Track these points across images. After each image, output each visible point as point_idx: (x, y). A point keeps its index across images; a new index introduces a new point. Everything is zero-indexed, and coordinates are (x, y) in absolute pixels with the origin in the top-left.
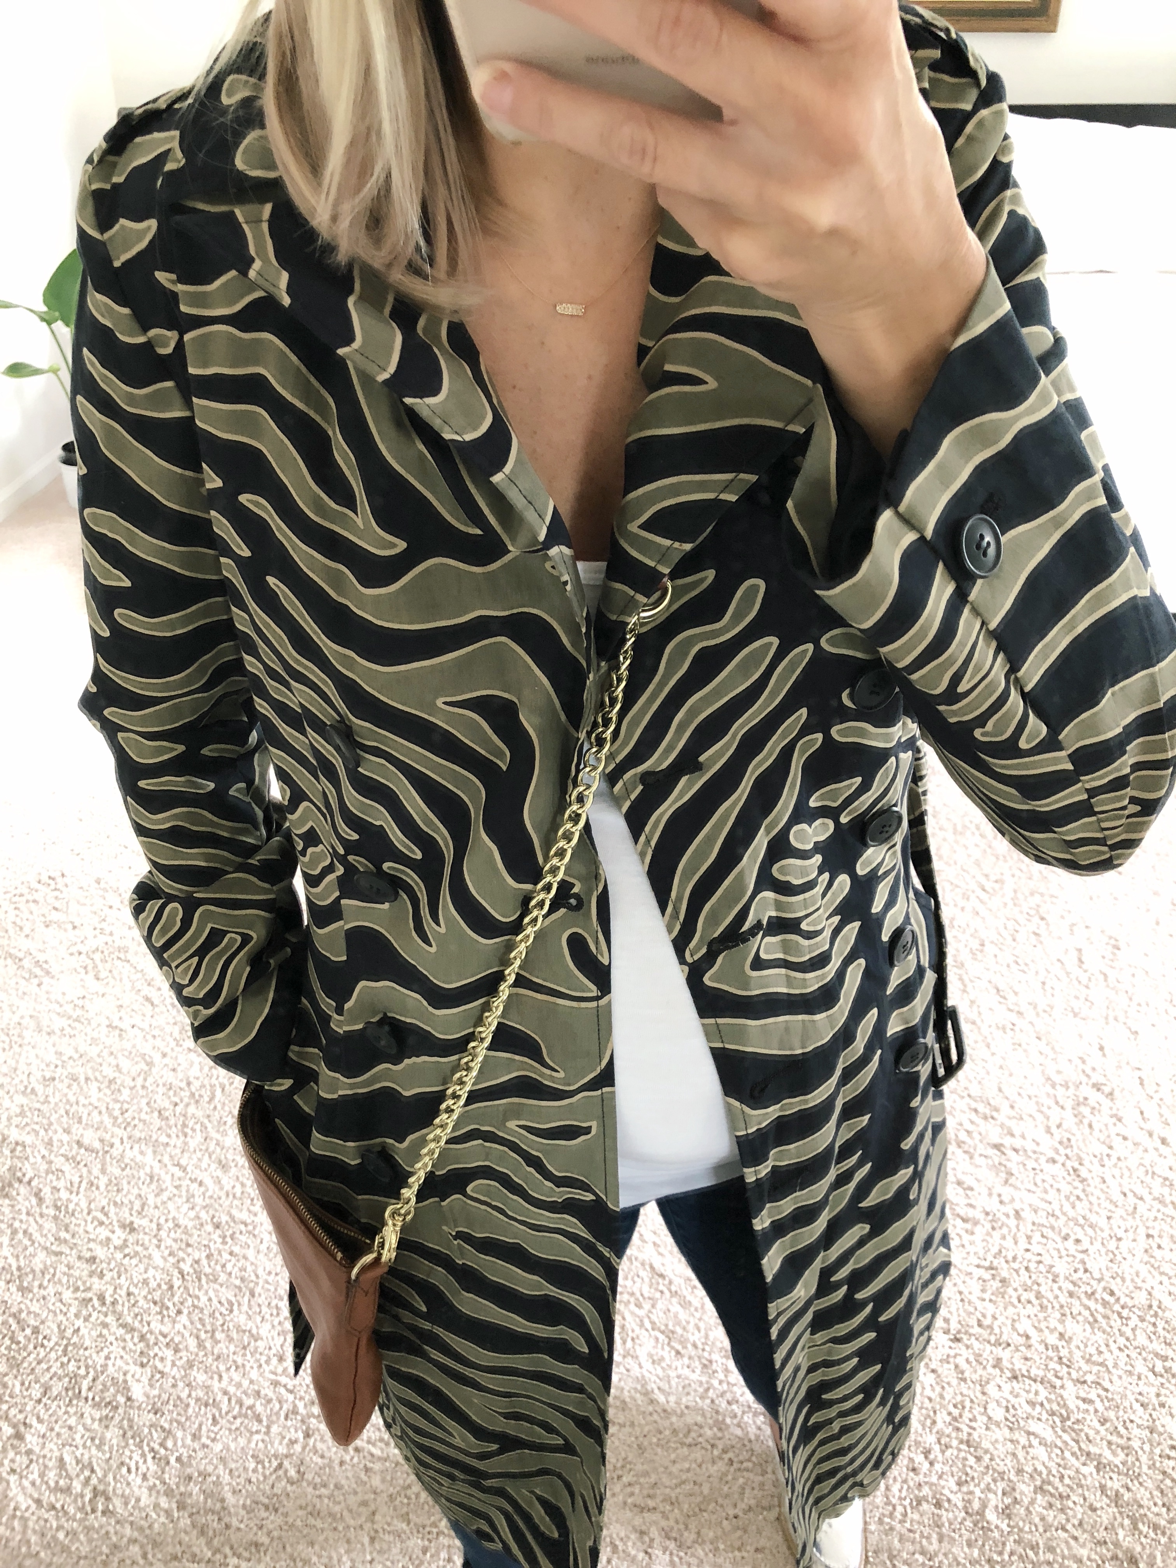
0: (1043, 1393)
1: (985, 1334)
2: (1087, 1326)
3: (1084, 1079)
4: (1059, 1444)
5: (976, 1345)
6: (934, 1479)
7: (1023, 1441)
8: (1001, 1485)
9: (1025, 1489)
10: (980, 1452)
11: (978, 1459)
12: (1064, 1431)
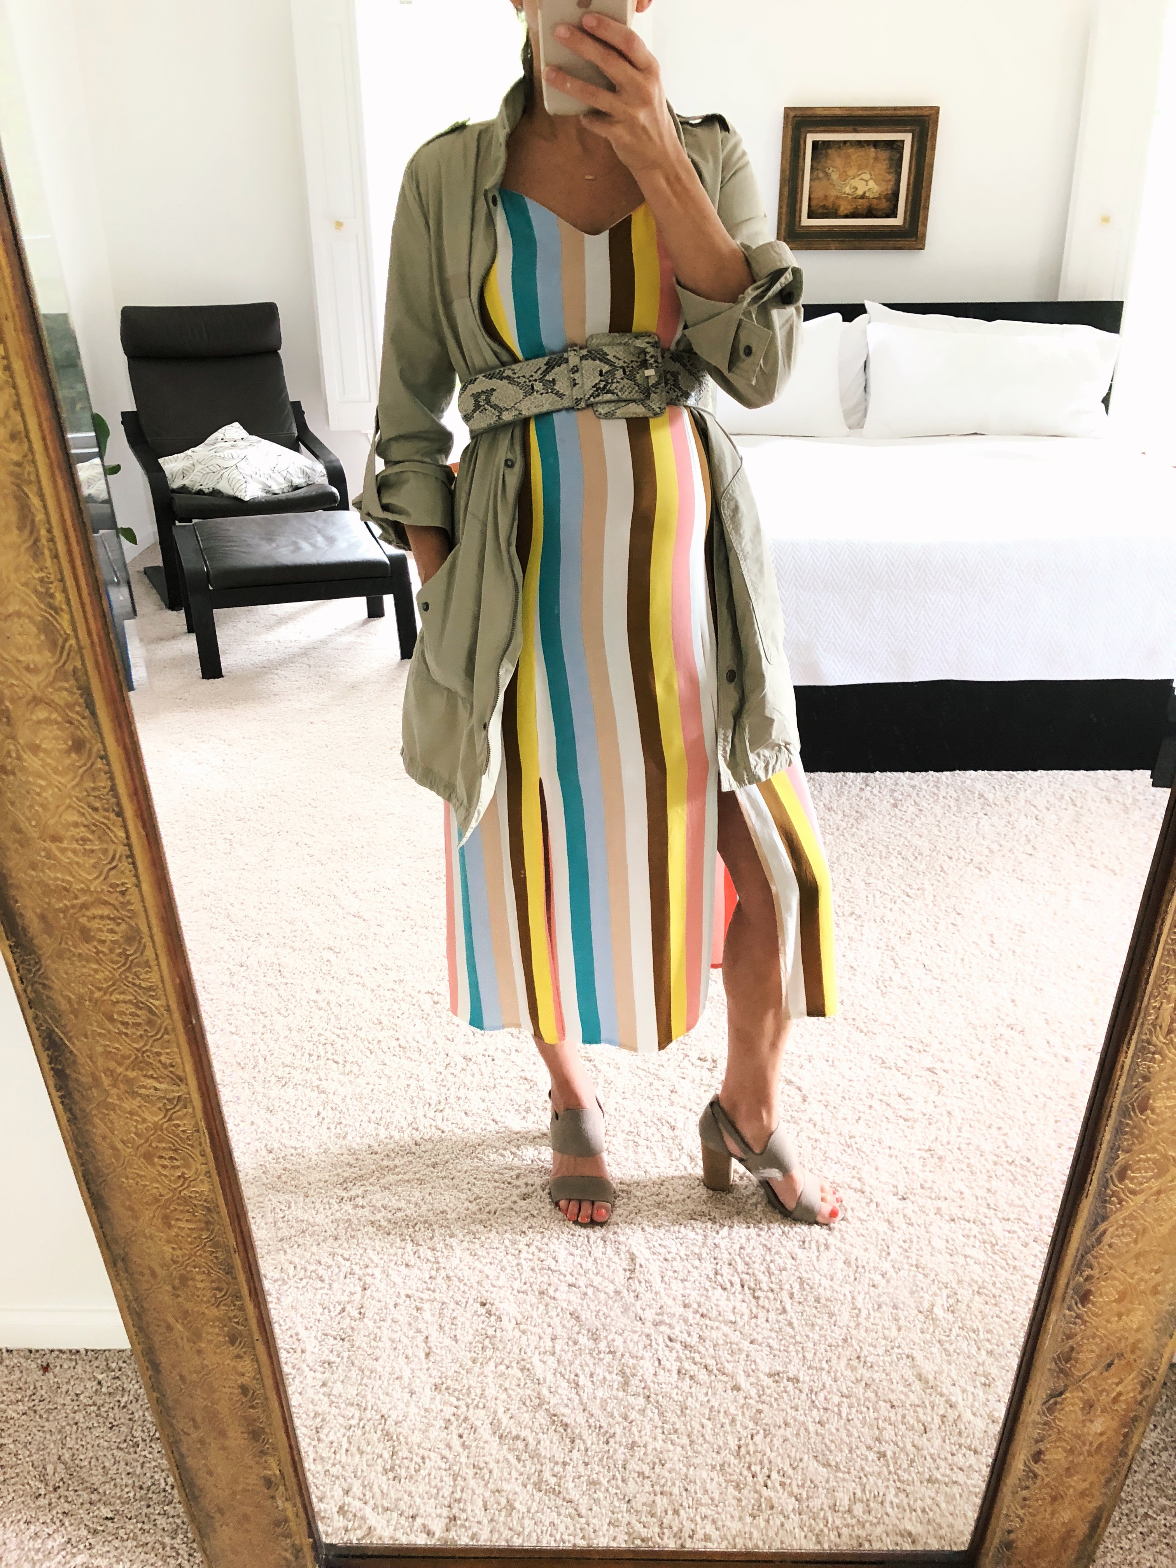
0: (975, 1230)
1: (927, 1193)
2: (1010, 1184)
3: (999, 1022)
4: (990, 1262)
5: (921, 1201)
6: (891, 1290)
7: (961, 1261)
8: (945, 1292)
9: (965, 1294)
10: (927, 1271)
11: (926, 1276)
12: (995, 1253)
